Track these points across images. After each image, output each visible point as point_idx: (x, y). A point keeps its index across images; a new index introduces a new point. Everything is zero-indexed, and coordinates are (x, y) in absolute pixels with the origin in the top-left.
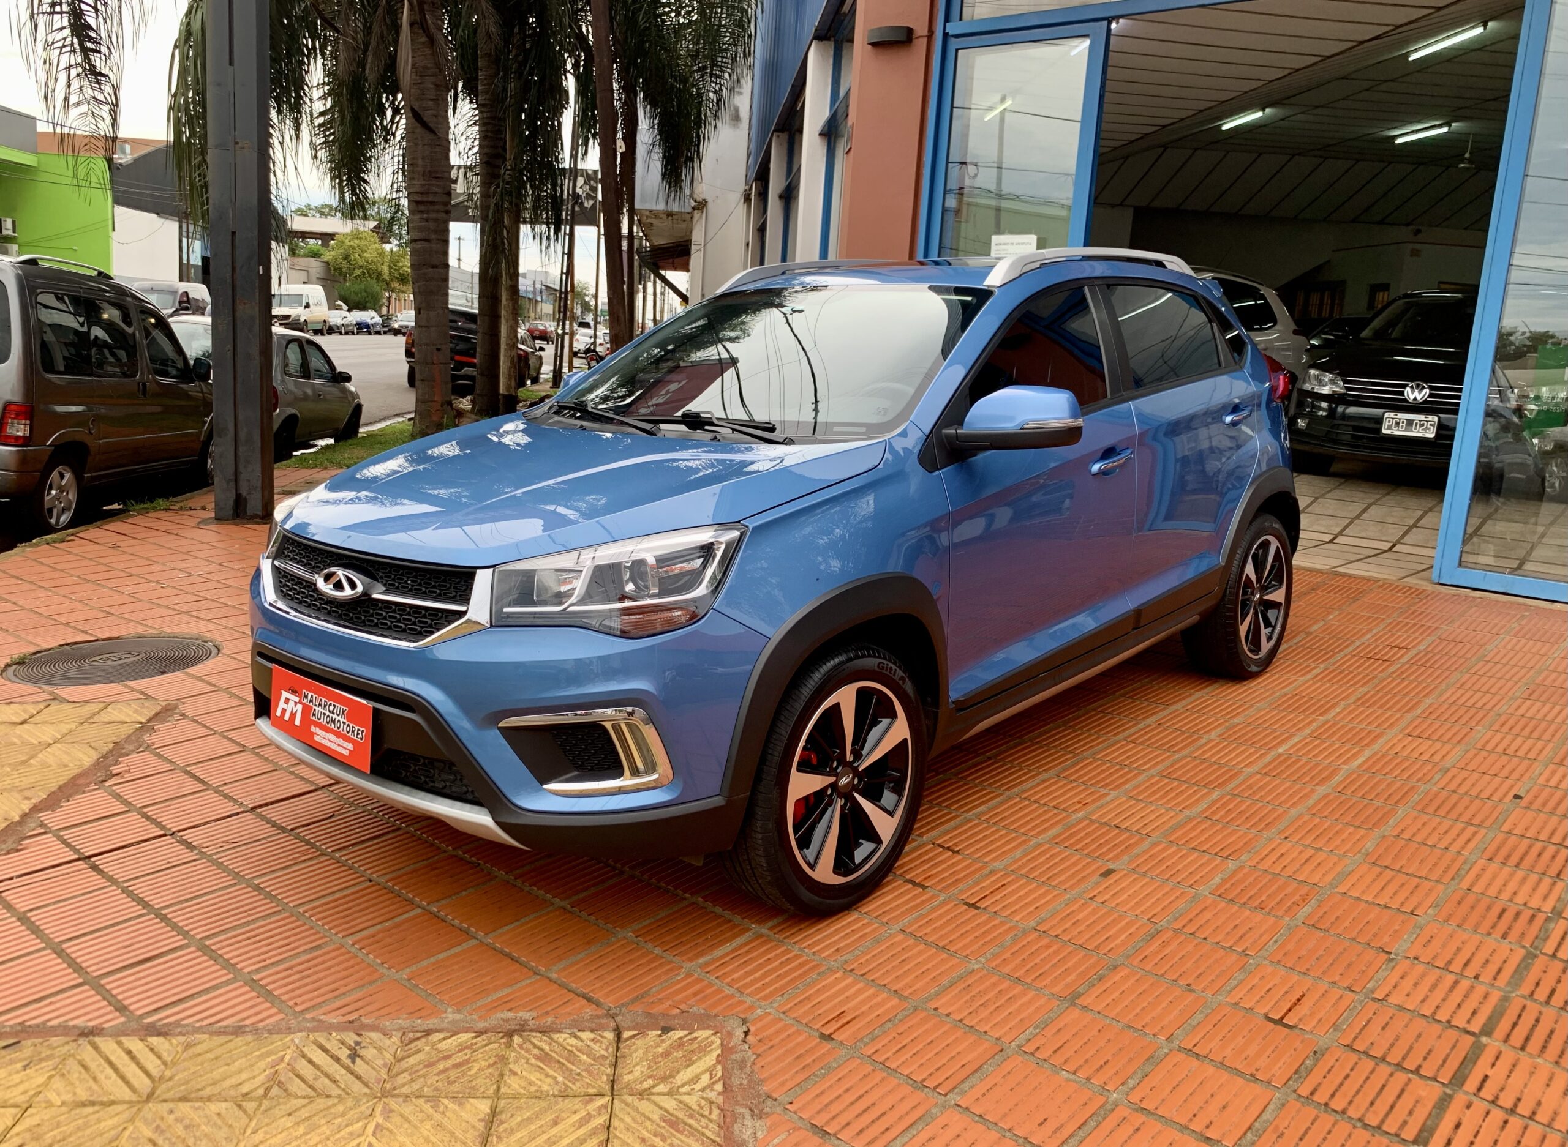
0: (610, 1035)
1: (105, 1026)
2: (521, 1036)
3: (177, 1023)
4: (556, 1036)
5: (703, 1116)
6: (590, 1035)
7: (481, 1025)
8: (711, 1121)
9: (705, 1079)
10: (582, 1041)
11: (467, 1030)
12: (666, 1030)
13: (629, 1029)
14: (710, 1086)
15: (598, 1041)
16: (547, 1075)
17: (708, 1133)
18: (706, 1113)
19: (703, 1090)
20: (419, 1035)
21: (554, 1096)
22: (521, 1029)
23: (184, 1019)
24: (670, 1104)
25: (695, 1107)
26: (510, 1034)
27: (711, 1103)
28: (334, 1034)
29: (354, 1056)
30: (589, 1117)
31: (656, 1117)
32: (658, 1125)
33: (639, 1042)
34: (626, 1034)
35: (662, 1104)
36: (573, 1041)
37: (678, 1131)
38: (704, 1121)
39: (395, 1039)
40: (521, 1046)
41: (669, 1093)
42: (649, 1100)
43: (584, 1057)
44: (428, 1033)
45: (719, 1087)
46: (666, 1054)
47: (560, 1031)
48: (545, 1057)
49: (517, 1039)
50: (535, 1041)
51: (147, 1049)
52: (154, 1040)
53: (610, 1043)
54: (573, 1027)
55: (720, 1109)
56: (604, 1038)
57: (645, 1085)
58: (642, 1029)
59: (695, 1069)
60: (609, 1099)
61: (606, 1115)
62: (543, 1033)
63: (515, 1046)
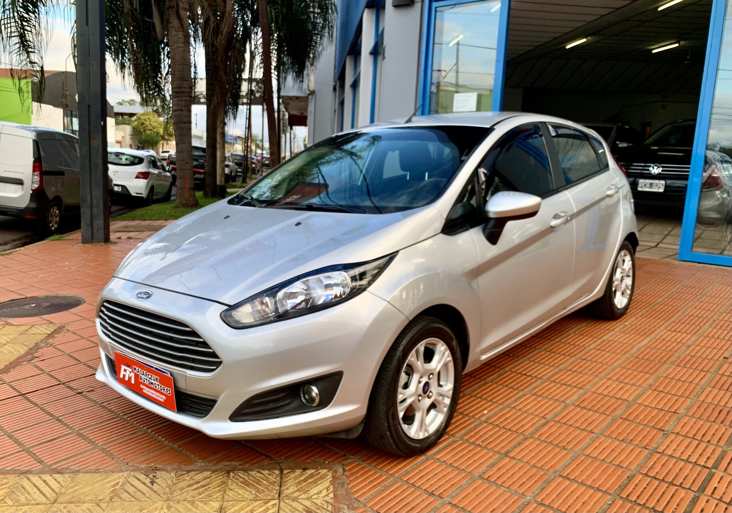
0: (277, 472)
1: (33, 469)
2: (234, 473)
3: (67, 468)
4: (250, 473)
5: (323, 509)
6: (268, 472)
7: (214, 468)
8: (328, 511)
9: (325, 493)
10: (264, 475)
11: (208, 470)
12: (305, 469)
13: (287, 469)
14: (327, 495)
15: (271, 475)
16: (247, 490)
18: (326, 507)
19: (324, 497)
20: (184, 473)
21: (250, 500)
22: (234, 468)
23: (71, 466)
24: (308, 503)
25: (320, 504)
26: (228, 472)
27: (328, 503)
28: (142, 473)
29: (152, 483)
30: (267, 509)
31: (300, 510)
33: (292, 475)
34: (285, 472)
35: (303, 503)
36: (259, 475)
39: (173, 474)
40: (234, 478)
41: (308, 499)
42: (297, 501)
43: (265, 482)
44: (189, 472)
45: (332, 495)
46: (305, 480)
47: (252, 470)
48: (245, 482)
49: (232, 474)
50: (241, 475)
51: (53, 480)
52: (56, 476)
53: (277, 475)
54: (259, 468)
55: (332, 505)
56: (275, 473)
57: (295, 495)
58: (293, 469)
59: (319, 487)
60: (277, 501)
61: (276, 508)
62: (245, 472)
63: (231, 477)
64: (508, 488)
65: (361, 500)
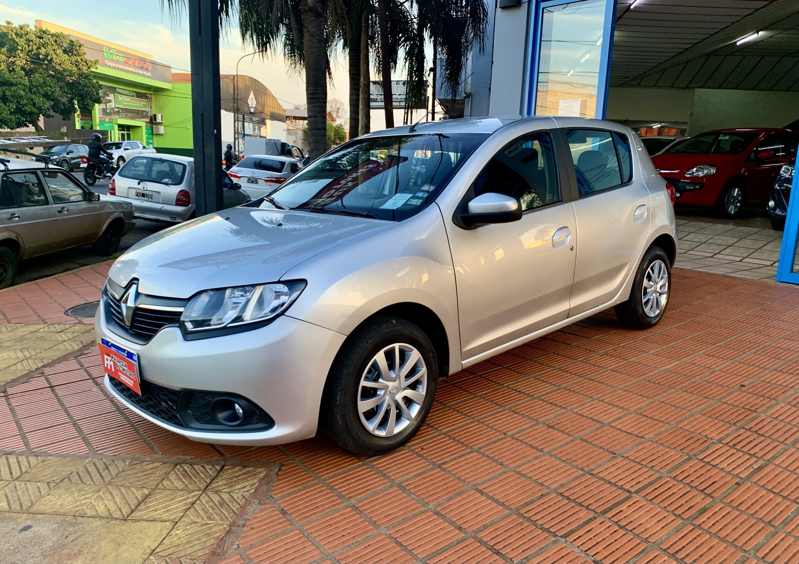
0: (218, 468)
2: (181, 466)
4: (195, 466)
5: (237, 502)
6: (210, 467)
7: (166, 460)
8: (239, 504)
9: (248, 488)
10: (206, 469)
11: (160, 462)
12: (244, 467)
13: (228, 466)
14: (248, 491)
15: (212, 469)
16: (182, 481)
17: (234, 509)
18: (238, 501)
19: (244, 492)
20: (140, 462)
21: (179, 489)
22: (184, 463)
24: (225, 497)
25: (236, 499)
26: (176, 466)
27: (244, 497)
28: (104, 460)
29: (107, 468)
30: (188, 498)
31: (216, 502)
32: (215, 504)
33: (230, 471)
34: (226, 468)
35: (222, 496)
36: (202, 469)
37: (222, 507)
38: (235, 504)
39: (127, 463)
40: (178, 470)
41: (229, 493)
42: (218, 494)
43: (202, 475)
44: (144, 461)
45: (253, 491)
46: (238, 476)
47: (198, 465)
48: (186, 475)
49: (178, 466)
50: (186, 468)
52: (31, 458)
53: (217, 470)
54: (204, 463)
55: (246, 500)
56: (215, 468)
57: (220, 488)
58: (234, 466)
59: (246, 484)
60: (201, 492)
61: (195, 498)
62: (191, 465)
63: (176, 469)
64: (417, 496)
65: (275, 497)
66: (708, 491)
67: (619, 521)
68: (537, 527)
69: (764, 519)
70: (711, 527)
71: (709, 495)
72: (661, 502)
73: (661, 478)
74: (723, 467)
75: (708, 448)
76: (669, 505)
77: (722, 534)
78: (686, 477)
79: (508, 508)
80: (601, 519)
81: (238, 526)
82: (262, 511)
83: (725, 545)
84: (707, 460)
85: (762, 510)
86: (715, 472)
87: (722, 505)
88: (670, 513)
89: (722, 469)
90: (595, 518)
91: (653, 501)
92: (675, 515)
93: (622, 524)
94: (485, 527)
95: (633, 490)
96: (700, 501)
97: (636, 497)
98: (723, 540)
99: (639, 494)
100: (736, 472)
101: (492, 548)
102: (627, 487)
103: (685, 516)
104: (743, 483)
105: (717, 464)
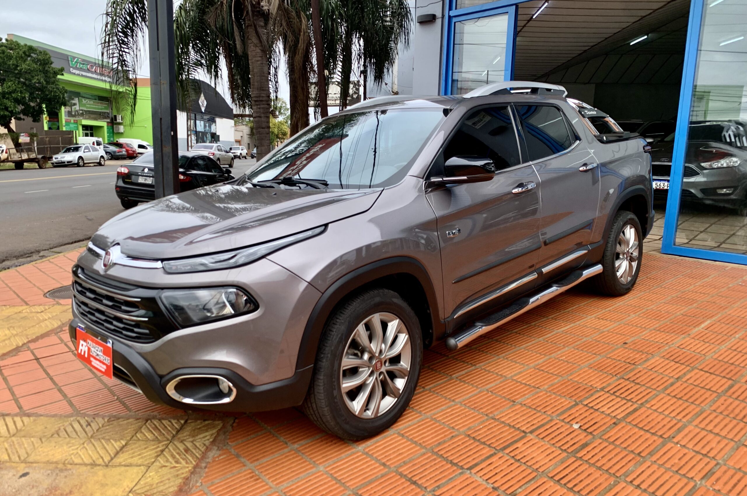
0: (182, 422)
2: (151, 421)
4: (163, 421)
6: (176, 421)
7: (138, 417)
8: (201, 451)
9: (208, 437)
10: (172, 423)
11: (134, 418)
12: (205, 420)
13: (192, 420)
14: (208, 440)
15: (178, 423)
16: (152, 433)
17: (197, 454)
18: (200, 448)
19: (205, 441)
20: (115, 419)
21: (150, 440)
22: (154, 417)
24: (189, 445)
25: (198, 446)
26: (147, 421)
27: (205, 445)
28: (86, 418)
29: (89, 424)
30: (158, 447)
31: (181, 449)
32: (181, 452)
33: (193, 424)
34: (189, 421)
35: (187, 445)
36: (169, 423)
37: (187, 453)
38: (197, 450)
39: (106, 420)
40: (149, 424)
41: (192, 442)
42: (183, 443)
43: (169, 428)
44: (119, 419)
45: (211, 440)
46: (200, 428)
47: (165, 419)
48: (156, 428)
49: (149, 421)
50: (155, 423)
52: (25, 418)
53: (181, 424)
54: (171, 418)
55: (207, 447)
56: (180, 422)
57: (185, 438)
58: (196, 420)
59: (207, 434)
60: (169, 442)
61: (164, 447)
62: (159, 420)
63: (147, 424)
65: (232, 444)
66: (589, 430)
67: (516, 455)
68: (447, 463)
69: (635, 451)
70: (590, 458)
71: (591, 433)
72: (550, 440)
73: (551, 420)
74: (604, 410)
75: (592, 395)
76: (557, 442)
77: (599, 464)
78: (573, 419)
79: (425, 447)
80: (500, 454)
81: (201, 468)
82: (220, 455)
83: (601, 472)
84: (590, 405)
85: (634, 444)
86: (597, 415)
87: (600, 441)
88: (557, 448)
89: (603, 412)
90: (495, 454)
91: (545, 439)
92: (562, 450)
93: (518, 458)
94: (405, 463)
95: (527, 431)
96: (583, 438)
97: (531, 436)
98: (600, 468)
99: (534, 434)
100: (613, 414)
101: (410, 480)
102: (523, 429)
103: (570, 450)
104: (619, 423)
105: (599, 408)
